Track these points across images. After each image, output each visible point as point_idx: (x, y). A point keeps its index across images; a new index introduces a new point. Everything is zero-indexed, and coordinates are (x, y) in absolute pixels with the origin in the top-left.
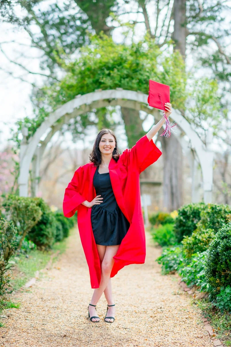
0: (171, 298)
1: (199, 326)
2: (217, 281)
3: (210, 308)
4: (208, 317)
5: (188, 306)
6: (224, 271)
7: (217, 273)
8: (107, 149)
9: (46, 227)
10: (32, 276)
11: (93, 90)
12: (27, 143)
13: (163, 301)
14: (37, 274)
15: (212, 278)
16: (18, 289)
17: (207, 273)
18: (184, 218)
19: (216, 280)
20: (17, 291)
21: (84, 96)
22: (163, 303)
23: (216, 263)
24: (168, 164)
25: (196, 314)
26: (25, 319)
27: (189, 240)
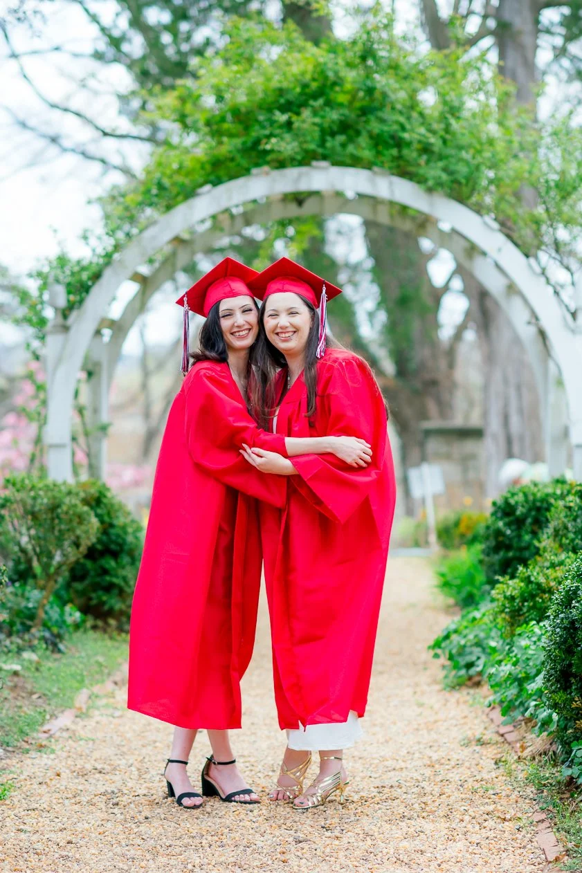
0: (455, 756)
1: (519, 836)
2: (576, 702)
3: (559, 783)
4: (551, 808)
5: (500, 778)
7: (573, 681)
8: (241, 333)
9: (117, 562)
10: (66, 705)
11: (246, 172)
12: (66, 329)
13: (429, 766)
14: (81, 699)
15: (561, 693)
16: (15, 743)
17: (549, 681)
18: (508, 525)
19: (573, 700)
20: (10, 749)
21: (221, 189)
22: (428, 772)
23: (569, 651)
24: (497, 376)
25: (519, 800)
26: (18, 830)
27: (511, 586)
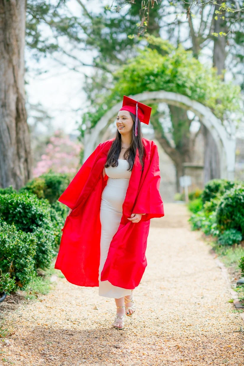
2: (222, 227)
5: (204, 245)
6: (226, 220)
7: (221, 222)
12: (90, 133)
15: (219, 226)
18: (209, 191)
23: (221, 216)
24: (209, 150)
27: (208, 204)
